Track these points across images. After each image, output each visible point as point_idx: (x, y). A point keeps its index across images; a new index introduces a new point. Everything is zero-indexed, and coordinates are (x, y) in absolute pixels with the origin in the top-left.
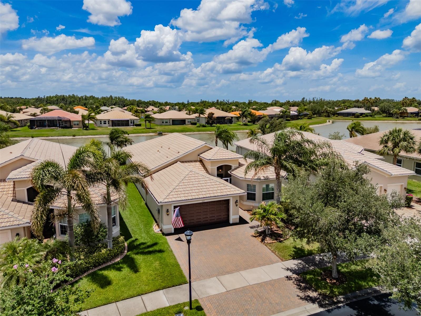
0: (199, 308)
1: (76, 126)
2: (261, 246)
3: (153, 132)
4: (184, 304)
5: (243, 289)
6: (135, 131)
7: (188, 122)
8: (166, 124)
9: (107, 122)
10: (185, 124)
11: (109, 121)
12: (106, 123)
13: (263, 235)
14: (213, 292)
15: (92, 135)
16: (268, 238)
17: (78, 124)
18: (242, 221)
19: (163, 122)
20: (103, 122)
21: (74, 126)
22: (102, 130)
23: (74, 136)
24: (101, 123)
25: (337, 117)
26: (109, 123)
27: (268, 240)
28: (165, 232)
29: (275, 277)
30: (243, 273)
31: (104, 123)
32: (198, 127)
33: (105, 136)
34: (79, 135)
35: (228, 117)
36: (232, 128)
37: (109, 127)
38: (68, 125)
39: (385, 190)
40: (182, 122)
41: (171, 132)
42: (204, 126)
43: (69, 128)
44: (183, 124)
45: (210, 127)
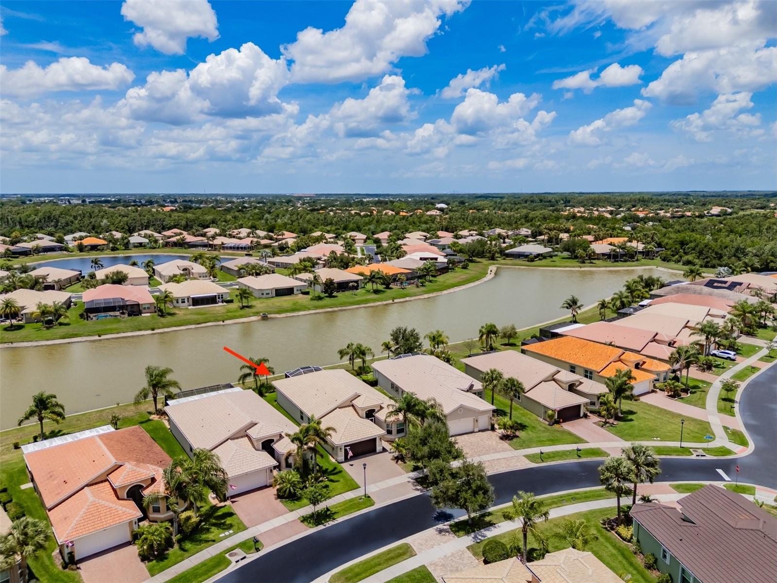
0: (369, 497)
1: (147, 310)
2: (396, 465)
3: (257, 314)
4: (362, 496)
5: (388, 488)
6: (229, 314)
7: (297, 290)
8: (268, 296)
9: (186, 301)
10: (293, 293)
12: (184, 302)
13: (397, 459)
14: (373, 490)
15: (175, 326)
16: (400, 461)
17: (148, 308)
18: (384, 450)
19: (263, 294)
20: (180, 301)
21: (143, 311)
22: (185, 315)
23: (153, 330)
24: (178, 302)
25: (504, 259)
26: (188, 301)
27: (400, 462)
28: (340, 461)
29: (403, 482)
30: (387, 481)
31: (182, 302)
32: (312, 299)
33: (193, 326)
34: (159, 328)
35: (352, 282)
36: (359, 301)
37: (190, 307)
38: (135, 309)
39: (477, 421)
40: (289, 291)
41: (279, 312)
42: (320, 298)
43: (138, 315)
44: (290, 294)
45: (328, 298)
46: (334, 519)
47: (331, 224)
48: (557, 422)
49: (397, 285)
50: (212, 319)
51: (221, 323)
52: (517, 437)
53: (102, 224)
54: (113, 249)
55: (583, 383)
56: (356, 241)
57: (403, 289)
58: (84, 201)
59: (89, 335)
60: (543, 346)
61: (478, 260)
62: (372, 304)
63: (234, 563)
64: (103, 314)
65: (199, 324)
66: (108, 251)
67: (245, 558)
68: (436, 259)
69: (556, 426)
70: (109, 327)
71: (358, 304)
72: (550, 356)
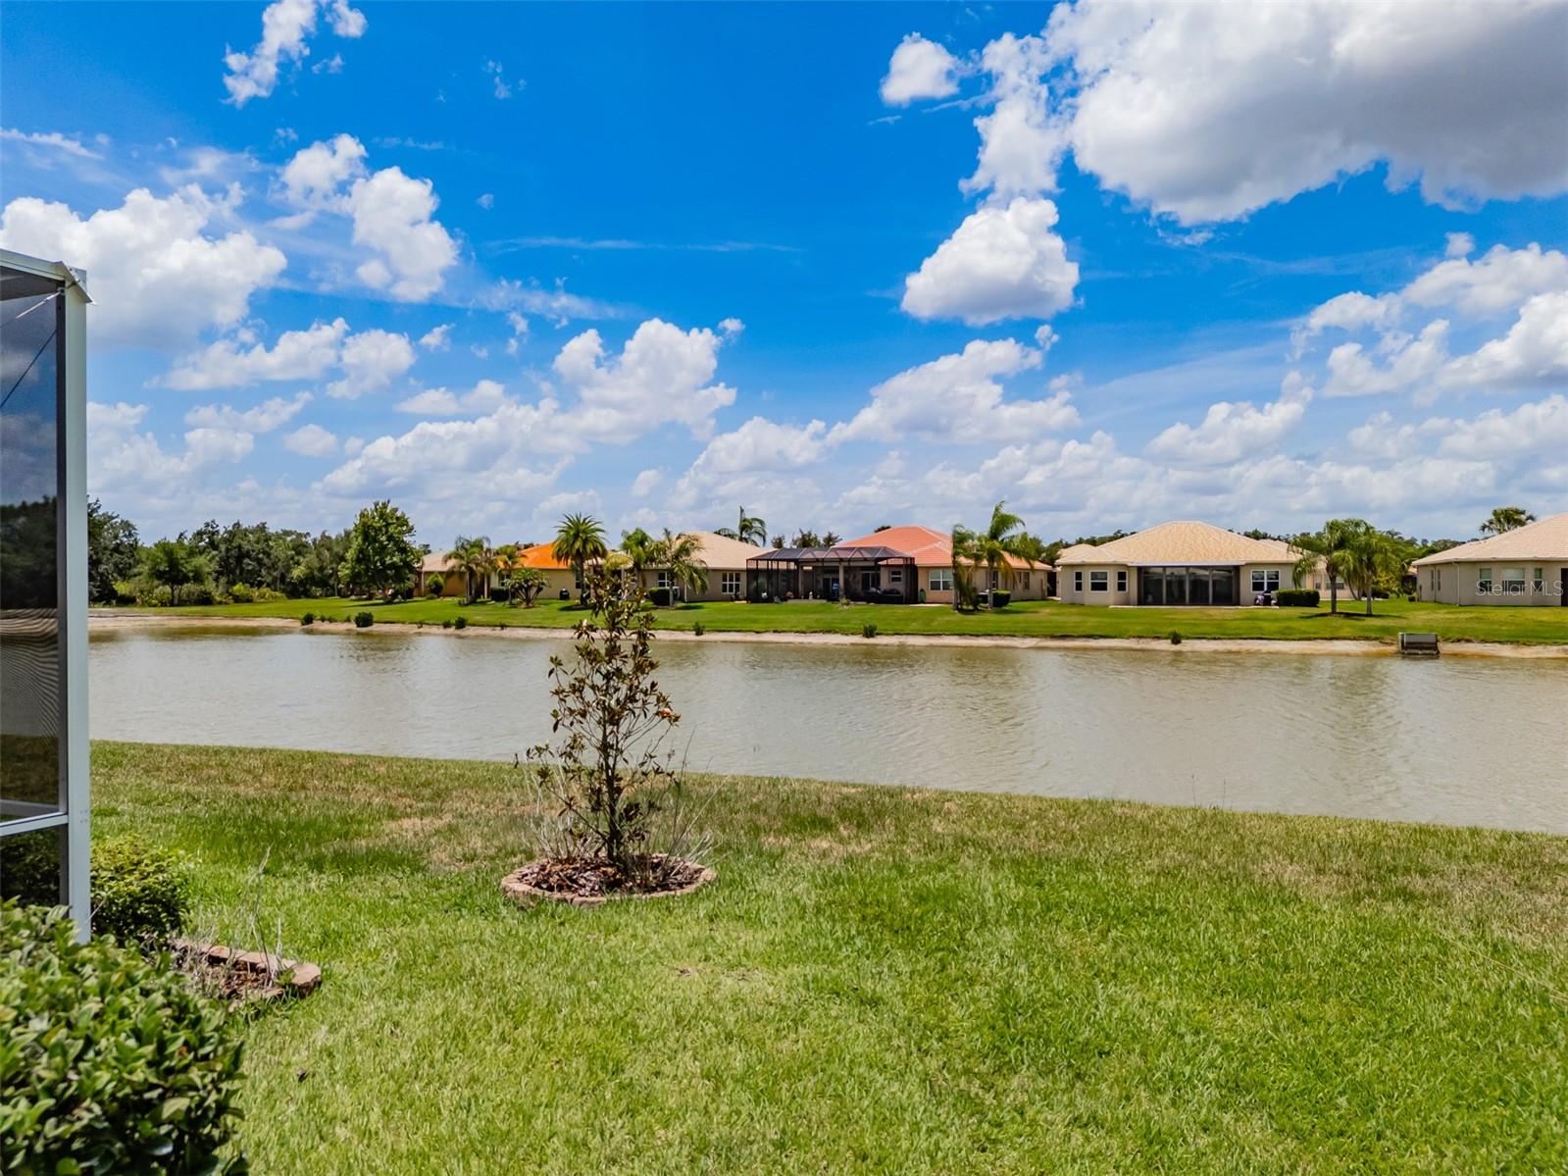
1: (940, 593)
3: (1375, 632)
9: (1112, 581)
11: (1122, 576)
12: (1104, 587)
17: (947, 586)
20: (1087, 581)
21: (931, 594)
24: (1079, 587)
26: (1121, 587)
31: (1096, 587)
43: (896, 604)
50: (1136, 629)
51: (1163, 644)
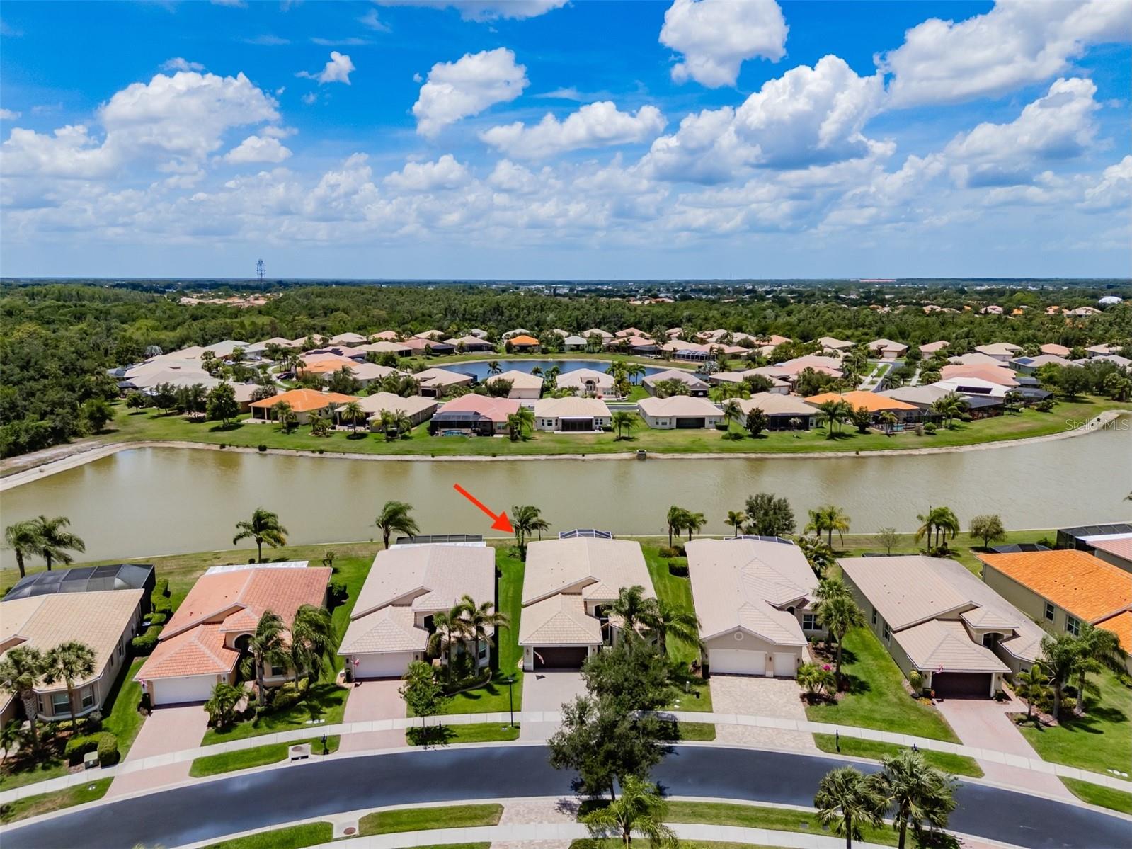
0: (518, 727)
1: (501, 431)
3: (632, 450)
4: (511, 723)
6: (597, 446)
7: (710, 422)
8: (664, 426)
9: (554, 423)
10: (703, 426)
11: (556, 422)
12: (551, 425)
14: (530, 721)
15: (522, 455)
17: (502, 428)
19: (657, 423)
20: (546, 423)
21: (496, 431)
22: (544, 441)
23: (494, 455)
24: (543, 424)
26: (556, 424)
28: (526, 669)
31: (549, 425)
32: (724, 437)
33: (543, 457)
34: (502, 455)
35: (794, 417)
36: (795, 447)
37: (555, 432)
38: (488, 428)
39: (770, 659)
40: (698, 423)
41: (664, 452)
42: (737, 437)
43: (488, 435)
44: (698, 427)
45: (751, 439)
46: (446, 743)
47: (863, 326)
48: (926, 695)
49: (882, 429)
50: (571, 450)
51: (580, 457)
52: (835, 702)
53: (548, 319)
54: (545, 352)
55: (1018, 636)
56: (885, 354)
57: (889, 435)
58: (571, 290)
59: (422, 454)
60: (1014, 561)
61: (1091, 398)
62: (816, 455)
63: (289, 759)
64: (455, 430)
65: (553, 454)
66: (538, 354)
67: (307, 757)
68: (988, 391)
69: (923, 702)
70: (448, 446)
71: (793, 452)
72: (1017, 579)
